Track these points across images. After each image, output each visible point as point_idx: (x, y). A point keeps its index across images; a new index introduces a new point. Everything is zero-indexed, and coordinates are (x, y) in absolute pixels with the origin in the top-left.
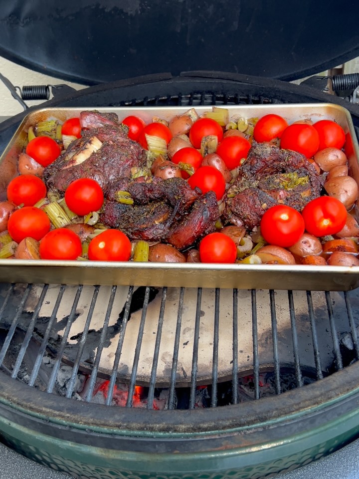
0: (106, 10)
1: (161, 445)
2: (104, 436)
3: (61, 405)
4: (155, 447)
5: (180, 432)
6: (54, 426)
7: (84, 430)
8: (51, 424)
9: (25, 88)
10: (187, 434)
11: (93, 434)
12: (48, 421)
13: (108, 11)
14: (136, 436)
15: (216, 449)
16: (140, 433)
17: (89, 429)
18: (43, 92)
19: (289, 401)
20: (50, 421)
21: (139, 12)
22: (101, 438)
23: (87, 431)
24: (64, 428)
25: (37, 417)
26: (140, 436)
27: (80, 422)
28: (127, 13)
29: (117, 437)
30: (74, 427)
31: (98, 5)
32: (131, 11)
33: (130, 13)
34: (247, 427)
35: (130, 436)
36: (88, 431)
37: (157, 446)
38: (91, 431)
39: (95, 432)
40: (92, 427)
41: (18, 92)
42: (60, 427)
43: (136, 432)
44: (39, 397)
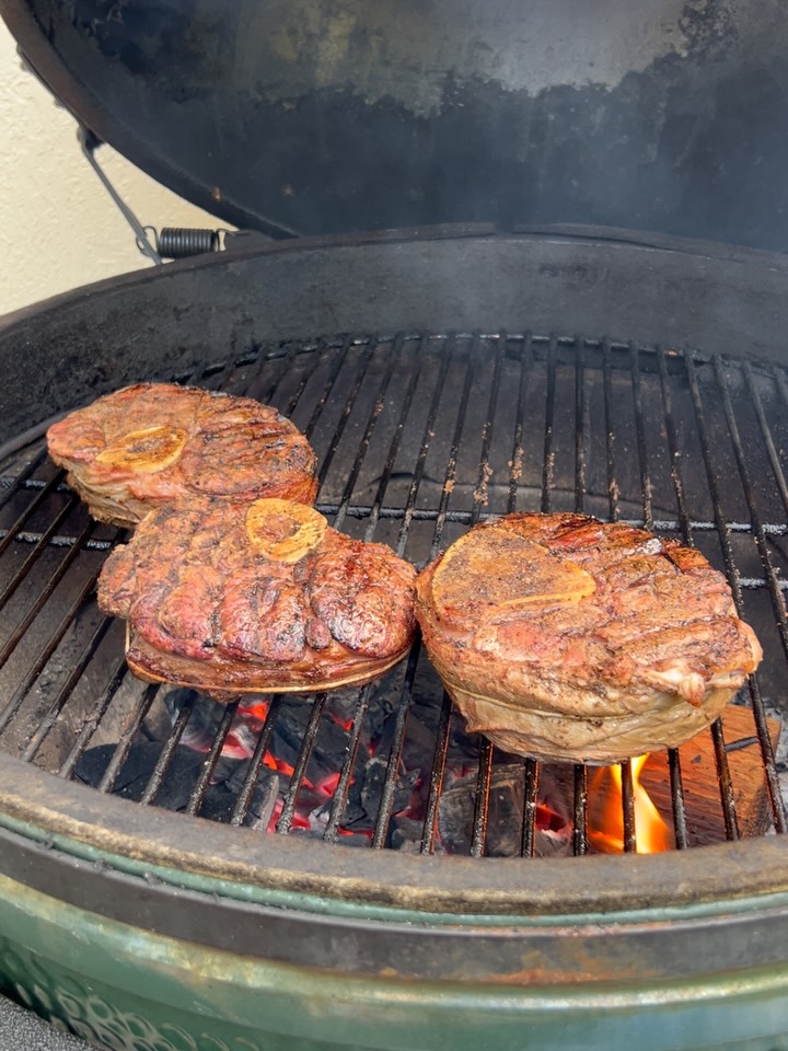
0: (367, 101)
1: (346, 939)
2: (192, 895)
3: (92, 811)
4: (328, 948)
5: (403, 908)
6: (65, 858)
7: (140, 875)
8: (54, 854)
9: (167, 232)
10: (423, 914)
11: (164, 889)
12: (51, 844)
13: (372, 103)
14: (277, 906)
15: (504, 978)
16: (290, 897)
17: (153, 875)
18: (206, 242)
19: (727, 865)
20: (55, 847)
21: (439, 113)
22: (183, 902)
23: (146, 880)
24: (87, 866)
25: (23, 835)
26: (290, 907)
27: (132, 854)
28: (412, 113)
29: (225, 903)
30: (116, 868)
31: (350, 87)
32: (421, 108)
33: (418, 113)
34: (598, 916)
35: (263, 903)
36: (151, 880)
37: (334, 943)
38: (160, 879)
39: (170, 883)
40: (161, 870)
41: (151, 239)
42: (77, 863)
43: (280, 895)
44: (39, 786)
